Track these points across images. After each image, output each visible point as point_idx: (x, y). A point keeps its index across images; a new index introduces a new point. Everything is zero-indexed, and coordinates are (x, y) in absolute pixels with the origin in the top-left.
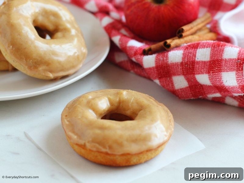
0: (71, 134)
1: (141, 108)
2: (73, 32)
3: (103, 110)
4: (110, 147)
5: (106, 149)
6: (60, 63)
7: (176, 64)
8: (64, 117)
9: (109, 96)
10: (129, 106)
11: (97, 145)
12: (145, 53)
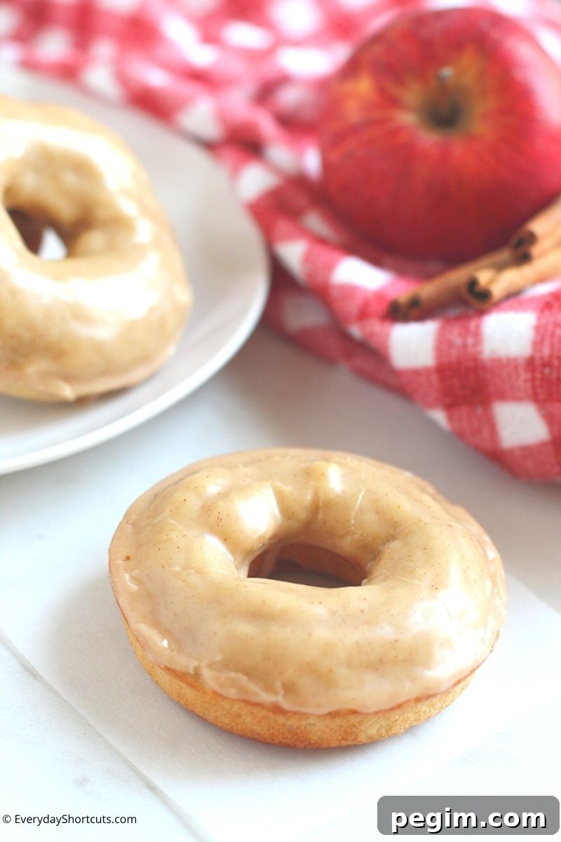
0: (146, 630)
1: (394, 530)
2: (144, 231)
3: (256, 537)
4: (289, 689)
5: (276, 694)
6: (98, 347)
7: (509, 365)
8: (120, 562)
9: (280, 484)
10: (349, 520)
11: (244, 679)
12: (399, 312)
